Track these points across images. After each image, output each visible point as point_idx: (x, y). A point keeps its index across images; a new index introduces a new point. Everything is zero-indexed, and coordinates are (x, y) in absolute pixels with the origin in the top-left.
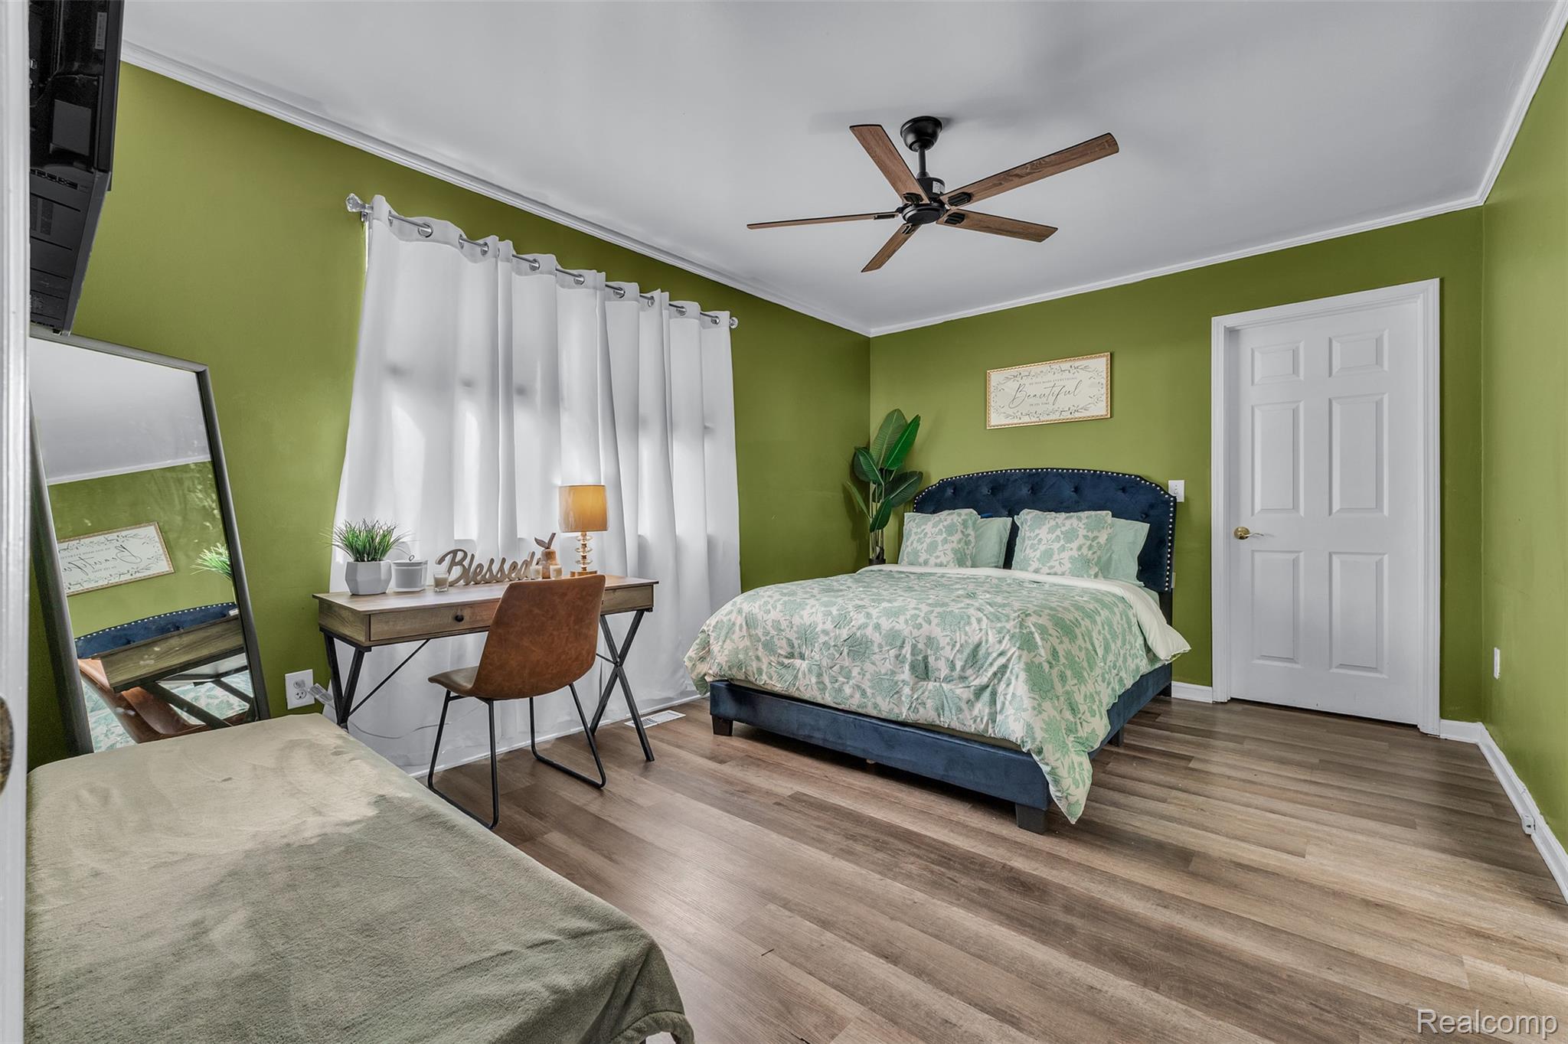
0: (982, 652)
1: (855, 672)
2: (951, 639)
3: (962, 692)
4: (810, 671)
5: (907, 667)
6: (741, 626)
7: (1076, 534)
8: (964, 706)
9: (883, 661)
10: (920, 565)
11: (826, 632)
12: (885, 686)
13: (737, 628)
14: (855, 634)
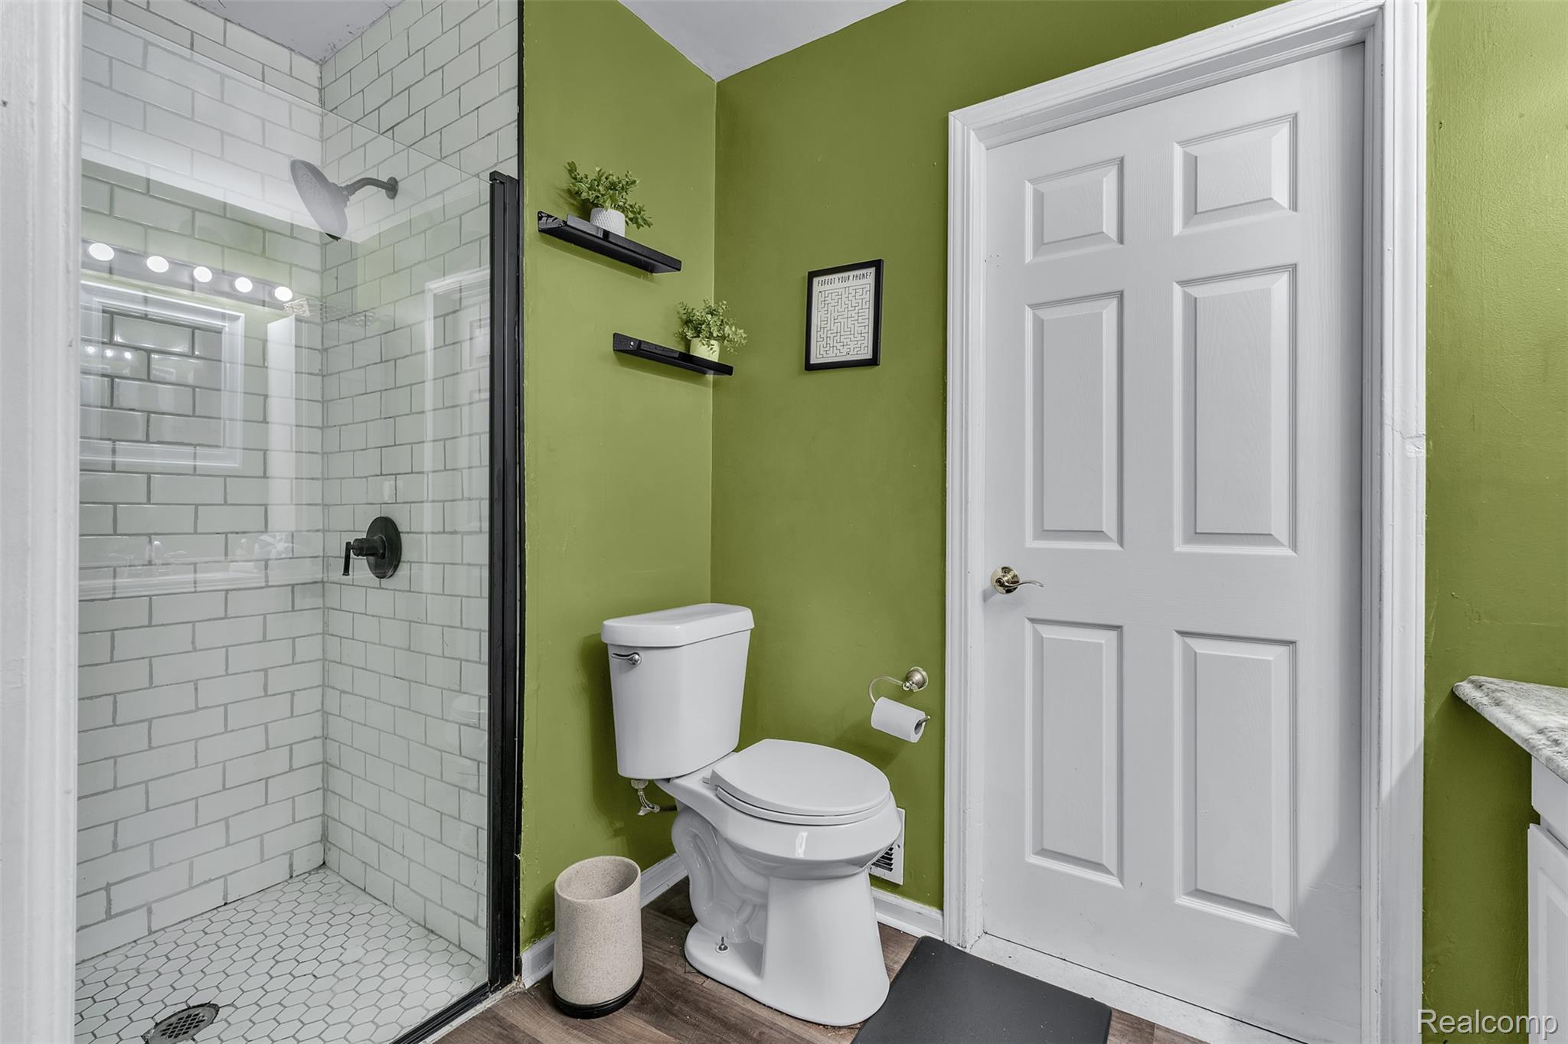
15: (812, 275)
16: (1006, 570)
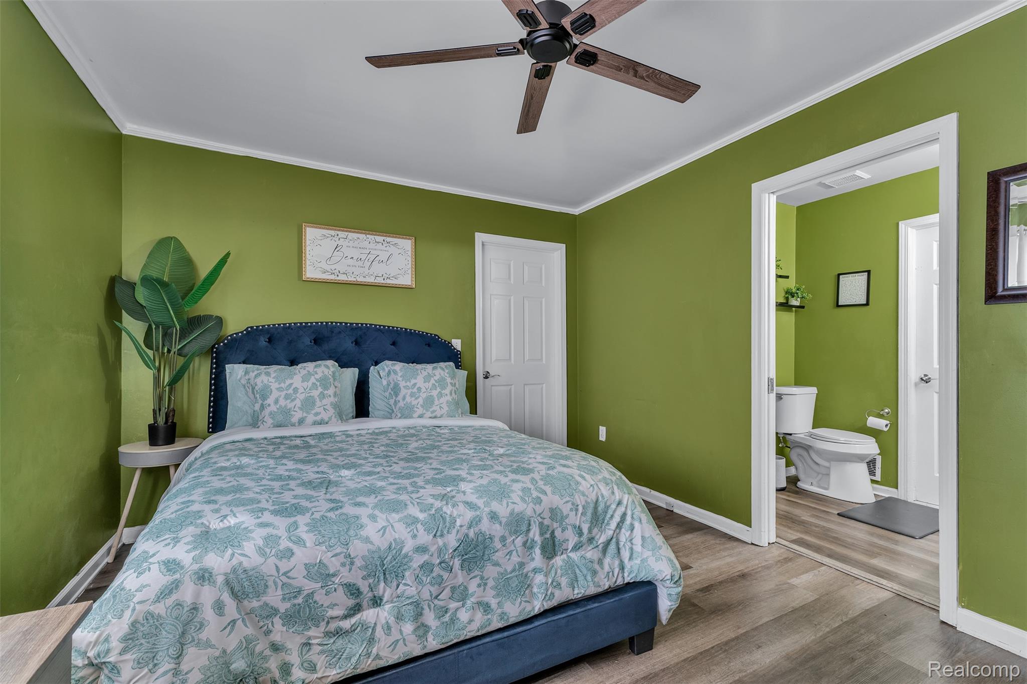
0: (601, 507)
1: (473, 586)
2: (573, 504)
3: (591, 554)
4: (399, 618)
5: (537, 551)
6: (219, 607)
7: (446, 382)
8: (597, 567)
9: (508, 557)
10: (293, 425)
11: (421, 549)
12: (514, 585)
13: (208, 613)
14: (467, 535)
15: (839, 275)
16: (926, 375)
